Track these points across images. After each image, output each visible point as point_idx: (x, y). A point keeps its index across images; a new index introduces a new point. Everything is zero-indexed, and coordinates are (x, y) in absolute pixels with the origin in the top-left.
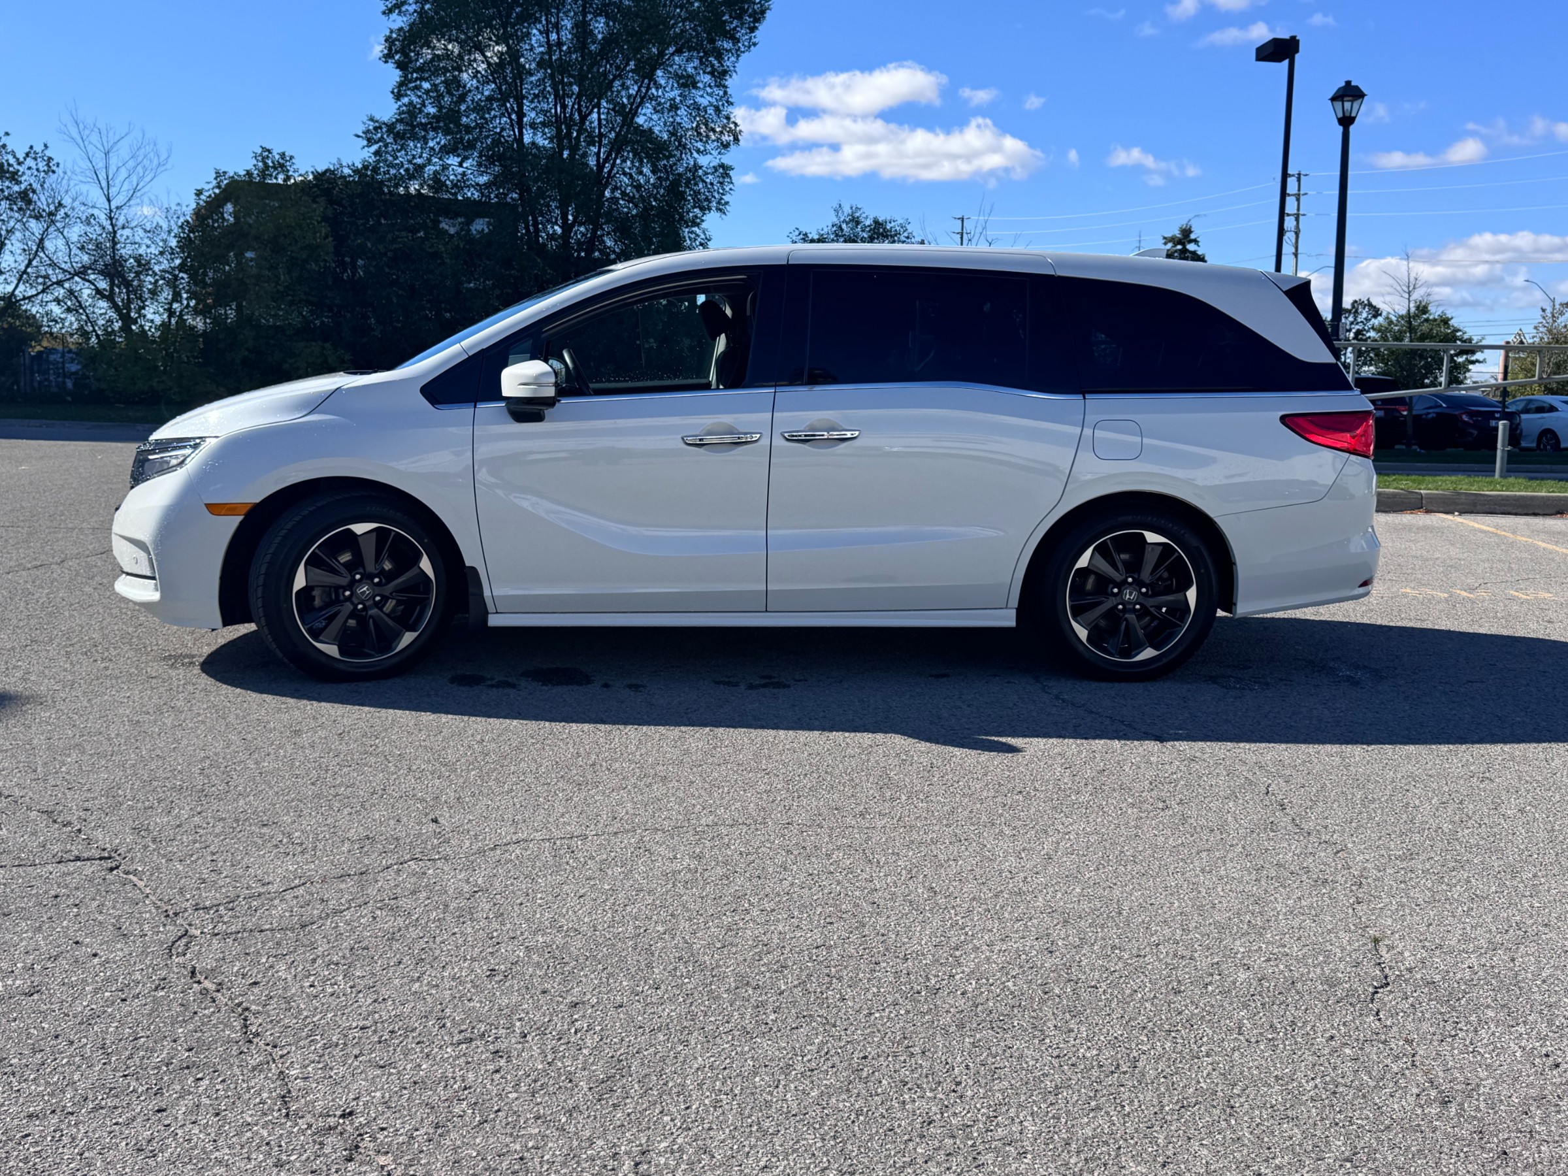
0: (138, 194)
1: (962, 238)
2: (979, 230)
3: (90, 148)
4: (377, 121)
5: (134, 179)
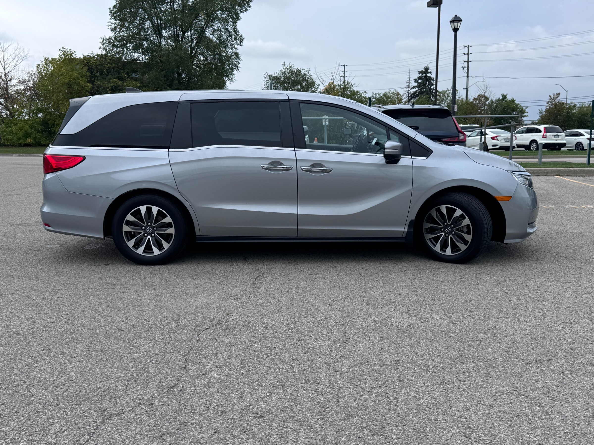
0: (17, 67)
1: (344, 73)
5: (15, 62)
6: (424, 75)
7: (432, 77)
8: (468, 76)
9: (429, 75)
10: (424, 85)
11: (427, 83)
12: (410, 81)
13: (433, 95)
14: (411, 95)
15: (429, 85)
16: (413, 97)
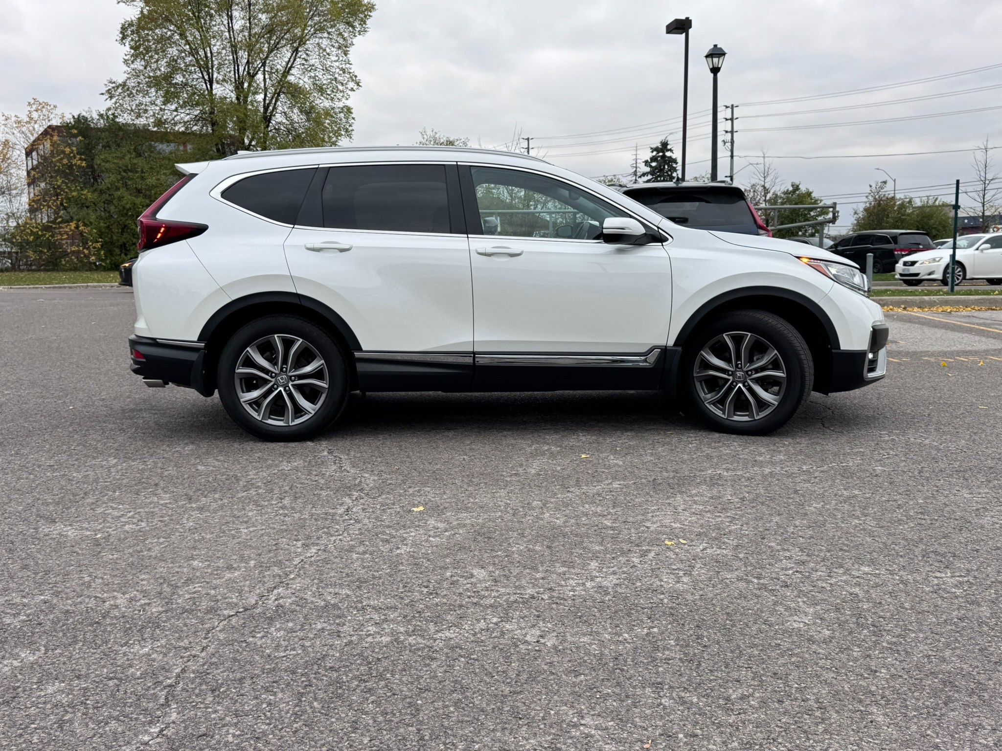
4: (114, 83)
6: (661, 154)
7: (674, 157)
8: (732, 156)
9: (668, 154)
10: (661, 170)
11: (666, 167)
12: (638, 165)
15: (670, 170)
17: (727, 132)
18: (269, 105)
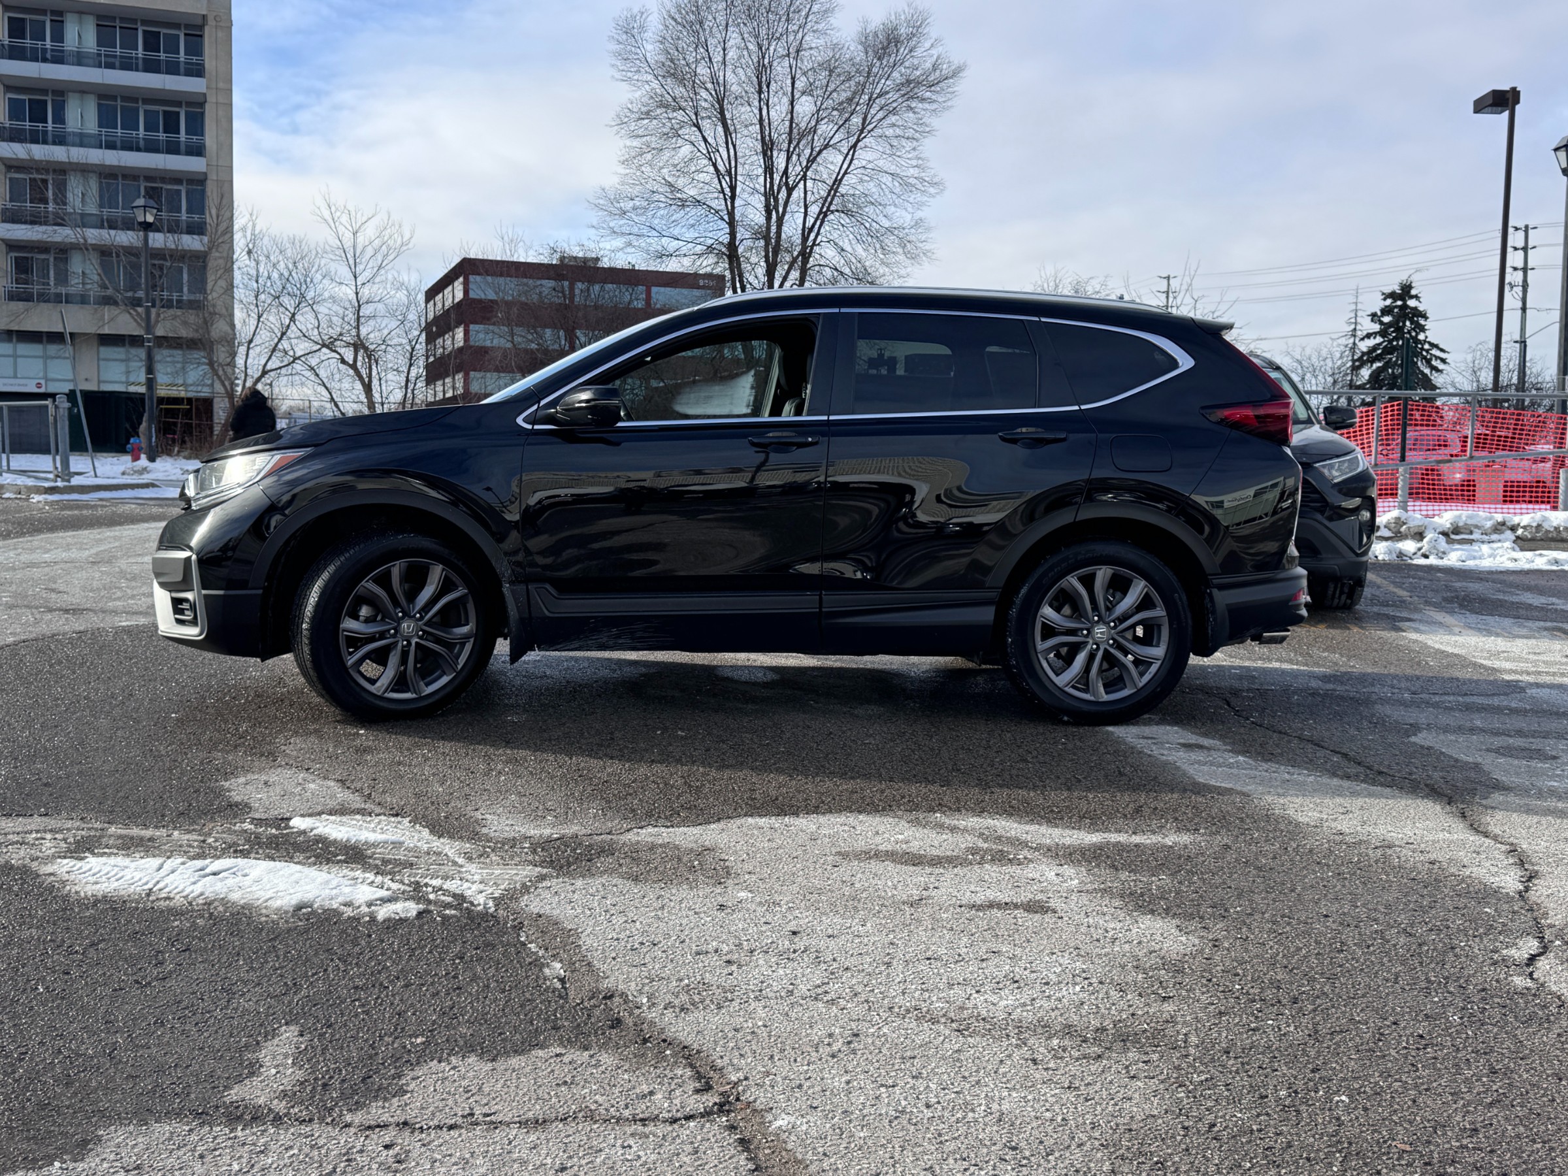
0: (382, 272)
1: (1167, 297)
2: (1185, 287)
3: (341, 229)
5: (379, 257)
6: (1399, 303)
7: (1421, 309)
8: (1524, 309)
9: (1412, 303)
10: (1399, 330)
11: (1408, 323)
12: (1359, 320)
13: (1425, 358)
14: (1363, 354)
15: (1414, 329)
16: (1368, 361)
17: (1515, 269)
18: (811, 230)
